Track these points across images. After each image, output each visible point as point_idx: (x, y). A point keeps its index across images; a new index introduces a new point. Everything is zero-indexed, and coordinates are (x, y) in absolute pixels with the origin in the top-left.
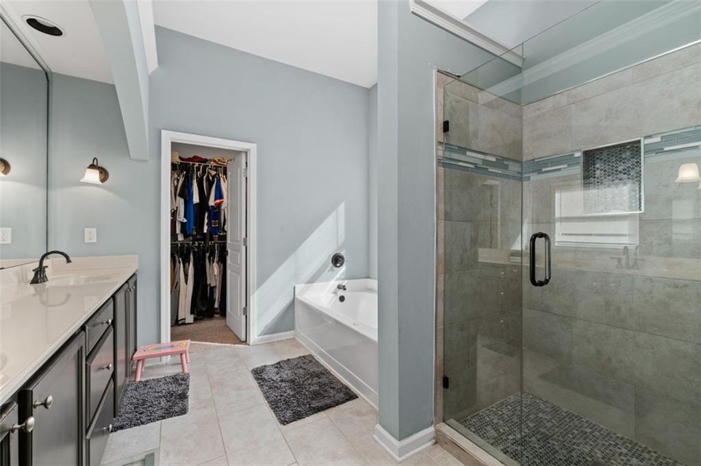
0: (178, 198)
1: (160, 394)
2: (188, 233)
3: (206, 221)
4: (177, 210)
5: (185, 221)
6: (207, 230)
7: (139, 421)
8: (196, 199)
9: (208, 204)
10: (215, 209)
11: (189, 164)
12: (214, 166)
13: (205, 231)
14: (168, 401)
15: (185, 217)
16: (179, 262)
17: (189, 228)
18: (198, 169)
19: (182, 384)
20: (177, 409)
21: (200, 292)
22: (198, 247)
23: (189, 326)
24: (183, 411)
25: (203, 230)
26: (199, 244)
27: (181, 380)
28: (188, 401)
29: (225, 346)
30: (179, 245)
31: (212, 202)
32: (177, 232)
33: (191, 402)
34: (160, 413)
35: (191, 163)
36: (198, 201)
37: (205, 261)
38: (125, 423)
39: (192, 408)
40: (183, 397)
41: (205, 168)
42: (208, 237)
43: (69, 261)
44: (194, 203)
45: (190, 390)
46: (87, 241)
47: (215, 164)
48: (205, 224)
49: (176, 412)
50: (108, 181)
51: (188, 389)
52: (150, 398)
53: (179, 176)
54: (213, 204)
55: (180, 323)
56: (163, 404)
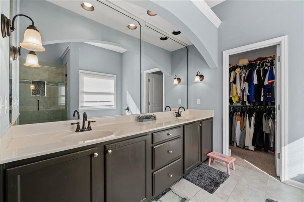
0: (245, 82)
1: (210, 177)
2: (251, 101)
3: (262, 94)
4: (244, 89)
5: (249, 94)
6: (263, 99)
7: (195, 182)
8: (255, 82)
9: (264, 84)
10: (269, 86)
11: (254, 63)
12: (270, 60)
13: (262, 100)
14: (210, 182)
15: (249, 92)
16: (247, 116)
17: (251, 99)
18: (259, 65)
19: (222, 178)
20: (210, 188)
21: (258, 135)
22: (259, 109)
23: (251, 152)
24: (211, 192)
25: (260, 99)
26: (260, 107)
27: (223, 176)
28: (217, 189)
29: (262, 173)
30: (248, 107)
31: (266, 83)
32: (245, 101)
33: (218, 190)
34: (203, 185)
35: (255, 62)
36: (257, 83)
37: (262, 117)
38: (191, 179)
39: (216, 193)
40: (217, 185)
41: (263, 63)
42: (264, 103)
43: (185, 111)
44: (254, 84)
45: (223, 184)
46: (198, 104)
47: (271, 59)
48: (262, 96)
49: (208, 190)
50: (204, 80)
51: (222, 183)
52: (206, 175)
53: (246, 71)
54: (267, 84)
55: (246, 148)
56: (207, 182)
